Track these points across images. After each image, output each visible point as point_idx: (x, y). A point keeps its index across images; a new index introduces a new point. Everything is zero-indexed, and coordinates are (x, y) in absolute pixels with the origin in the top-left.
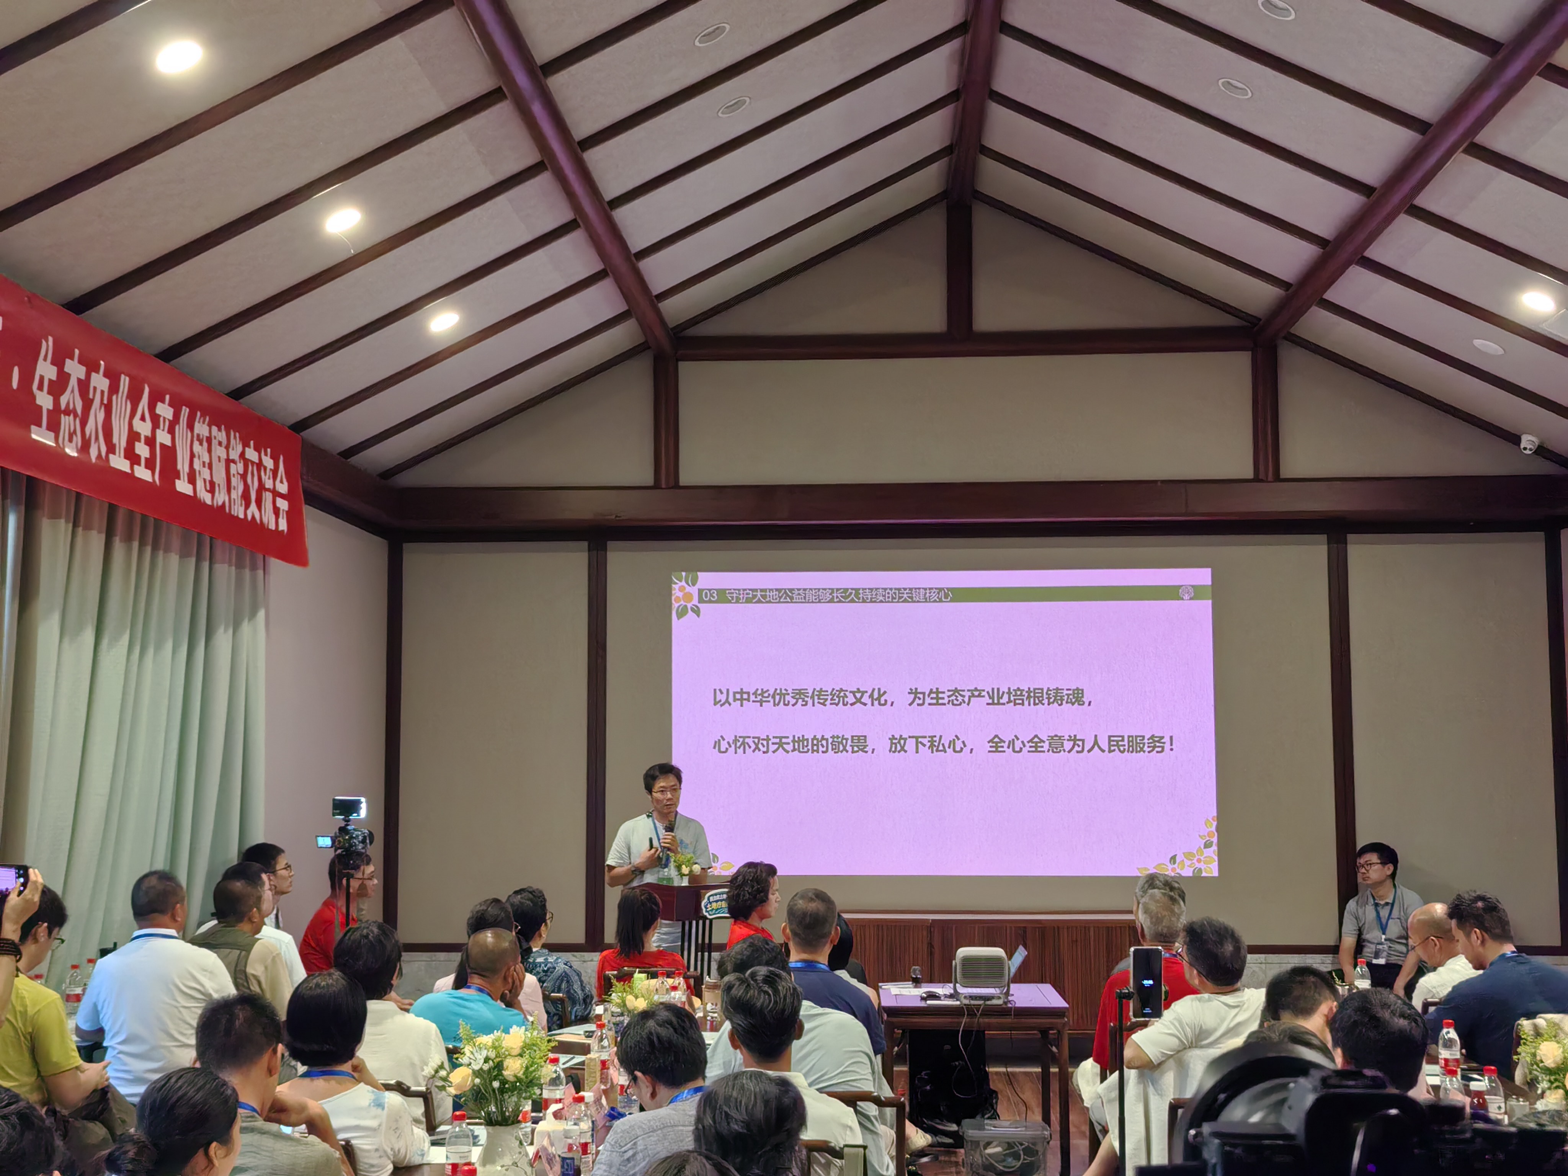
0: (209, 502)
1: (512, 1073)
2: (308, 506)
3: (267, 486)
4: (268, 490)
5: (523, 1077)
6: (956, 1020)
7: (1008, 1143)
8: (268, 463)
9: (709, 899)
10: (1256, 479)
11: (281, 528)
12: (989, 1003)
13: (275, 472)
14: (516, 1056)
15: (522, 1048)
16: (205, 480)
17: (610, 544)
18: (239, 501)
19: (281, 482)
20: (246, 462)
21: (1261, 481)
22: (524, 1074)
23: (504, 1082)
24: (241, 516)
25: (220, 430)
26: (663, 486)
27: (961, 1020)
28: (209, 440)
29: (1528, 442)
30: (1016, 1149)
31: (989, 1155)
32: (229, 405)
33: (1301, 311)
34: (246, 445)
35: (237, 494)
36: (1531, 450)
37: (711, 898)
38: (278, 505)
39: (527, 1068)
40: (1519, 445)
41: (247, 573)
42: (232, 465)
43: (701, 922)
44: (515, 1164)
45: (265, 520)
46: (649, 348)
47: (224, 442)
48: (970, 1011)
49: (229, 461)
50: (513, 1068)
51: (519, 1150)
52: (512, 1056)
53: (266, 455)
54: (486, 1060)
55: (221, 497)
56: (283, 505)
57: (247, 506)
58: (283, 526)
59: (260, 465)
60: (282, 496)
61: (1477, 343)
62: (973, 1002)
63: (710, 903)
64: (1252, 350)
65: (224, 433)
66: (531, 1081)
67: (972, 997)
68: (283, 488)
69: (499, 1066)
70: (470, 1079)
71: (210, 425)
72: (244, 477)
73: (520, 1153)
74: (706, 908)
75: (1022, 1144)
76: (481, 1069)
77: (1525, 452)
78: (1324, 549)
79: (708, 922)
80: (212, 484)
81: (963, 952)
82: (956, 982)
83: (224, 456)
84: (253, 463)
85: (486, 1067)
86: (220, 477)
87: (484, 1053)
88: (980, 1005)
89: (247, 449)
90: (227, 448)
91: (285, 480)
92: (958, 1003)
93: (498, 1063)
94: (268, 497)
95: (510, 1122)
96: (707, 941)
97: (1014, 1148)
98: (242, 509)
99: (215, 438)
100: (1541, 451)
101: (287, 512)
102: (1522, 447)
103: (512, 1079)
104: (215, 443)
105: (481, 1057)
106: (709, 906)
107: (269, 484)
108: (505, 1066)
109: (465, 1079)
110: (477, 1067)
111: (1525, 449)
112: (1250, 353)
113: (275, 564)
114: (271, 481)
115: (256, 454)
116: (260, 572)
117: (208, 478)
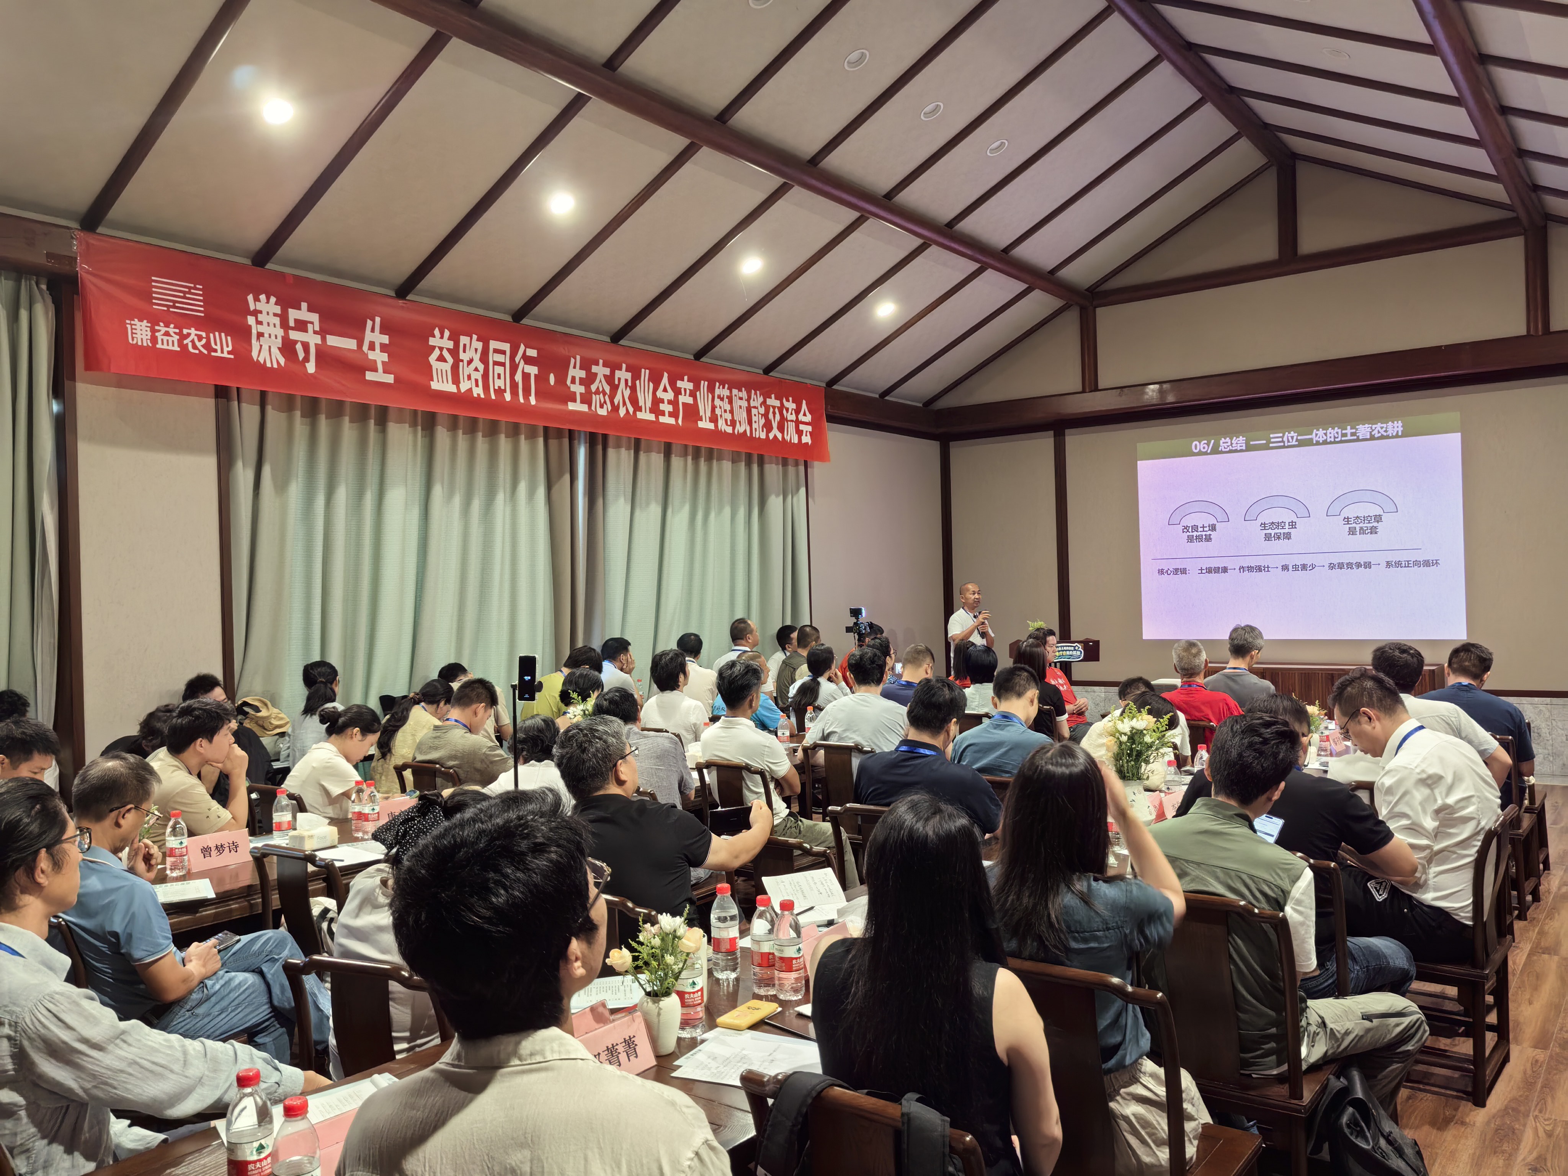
0: (730, 432)
2: (832, 426)
4: (791, 421)
8: (791, 405)
10: (1528, 335)
11: (806, 442)
13: (798, 410)
16: (726, 420)
17: (1067, 431)
18: (760, 429)
19: (805, 415)
20: (768, 407)
21: (1533, 336)
24: (763, 437)
25: (744, 391)
26: (1087, 391)
28: (730, 397)
35: (758, 425)
38: (801, 429)
42: (753, 409)
45: (787, 438)
47: (745, 398)
49: (750, 408)
53: (789, 401)
55: (742, 428)
56: (806, 428)
57: (769, 432)
58: (807, 439)
59: (782, 408)
60: (806, 423)
64: (1523, 234)
68: (808, 419)
71: (730, 389)
72: (765, 415)
80: (734, 422)
83: (745, 405)
84: (775, 407)
86: (741, 417)
89: (768, 399)
90: (748, 400)
91: (807, 413)
94: (790, 425)
98: (763, 434)
99: (736, 395)
101: (810, 432)
104: (735, 398)
107: (791, 418)
114: (794, 416)
115: (779, 402)
117: (729, 419)
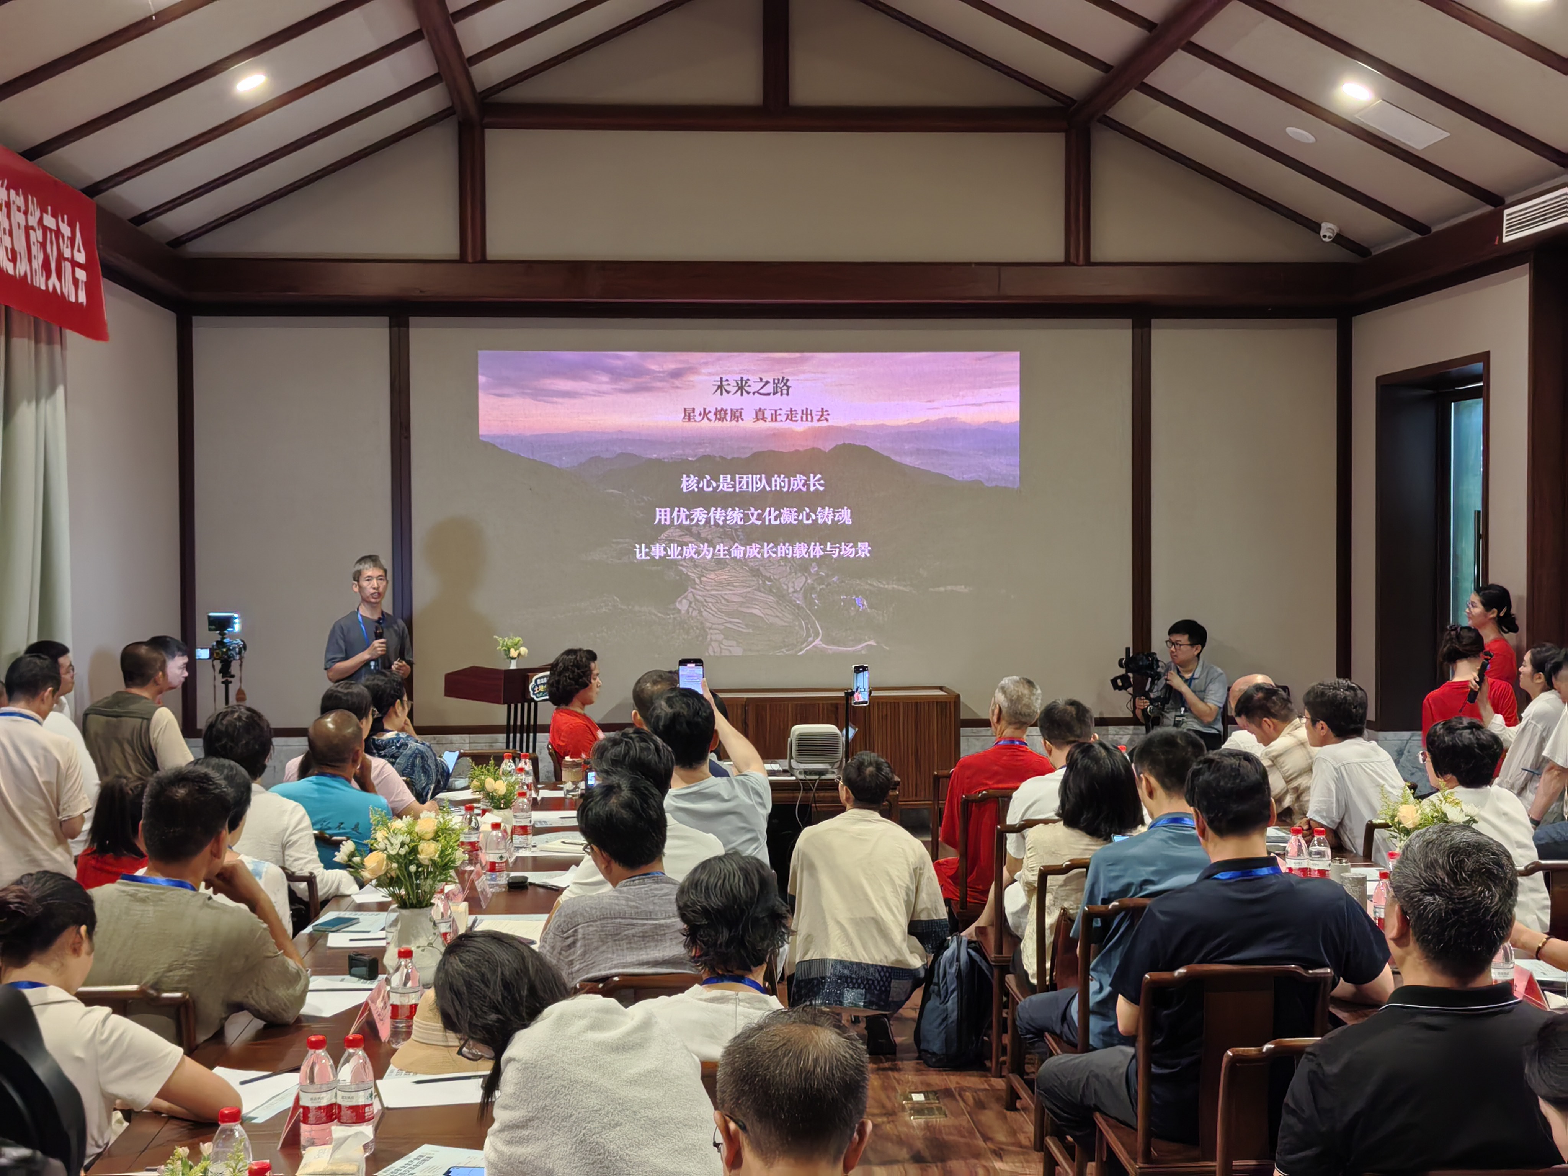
0: (11, 271)
1: (428, 857)
2: (105, 280)
3: (66, 256)
4: (67, 259)
5: (439, 860)
6: (791, 795)
8: (66, 230)
9: (536, 681)
10: (1067, 263)
11: (80, 300)
12: (823, 777)
13: (72, 240)
14: (430, 840)
15: (436, 832)
16: (6, 248)
17: (412, 320)
18: (39, 271)
19: (79, 251)
20: (45, 229)
21: (1073, 265)
22: (440, 857)
23: (419, 865)
24: (43, 287)
25: (18, 194)
26: (470, 260)
27: (796, 795)
28: (8, 205)
29: (1328, 230)
32: (24, 165)
33: (1121, 93)
34: (43, 211)
35: (37, 263)
36: (1329, 237)
37: (539, 682)
38: (77, 275)
39: (442, 852)
40: (1319, 233)
41: (44, 347)
42: (31, 232)
43: (526, 705)
44: (430, 944)
45: (65, 292)
46: (454, 113)
47: (23, 208)
48: (806, 786)
49: (28, 229)
50: (428, 851)
51: (433, 931)
52: (427, 840)
53: (63, 221)
54: (402, 845)
55: (23, 268)
56: (81, 275)
57: (48, 277)
58: (82, 298)
59: (58, 232)
60: (80, 266)
61: (1289, 130)
62: (808, 777)
63: (538, 686)
64: (1065, 131)
65: (22, 198)
66: (446, 864)
67: (806, 772)
68: (81, 258)
69: (414, 851)
70: (385, 863)
71: (8, 189)
72: (43, 245)
73: (435, 934)
74: (534, 691)
76: (398, 854)
77: (1324, 239)
78: (1129, 333)
79: (533, 704)
80: (13, 251)
81: (798, 729)
82: (791, 758)
83: (23, 224)
84: (51, 230)
85: (403, 851)
86: (21, 246)
87: (401, 838)
88: (815, 780)
89: (45, 215)
90: (26, 213)
91: (82, 249)
92: (794, 778)
93: (413, 847)
94: (67, 266)
95: (424, 904)
96: (532, 722)
98: (43, 280)
99: (14, 202)
100: (1340, 239)
101: (86, 283)
102: (1322, 233)
103: (426, 862)
104: (14, 208)
105: (397, 842)
106: (536, 688)
107: (67, 253)
108: (420, 849)
109: (379, 863)
110: (393, 853)
111: (1325, 236)
112: (1063, 135)
113: (72, 337)
114: (69, 250)
115: (53, 220)
116: (58, 347)
117: (9, 246)
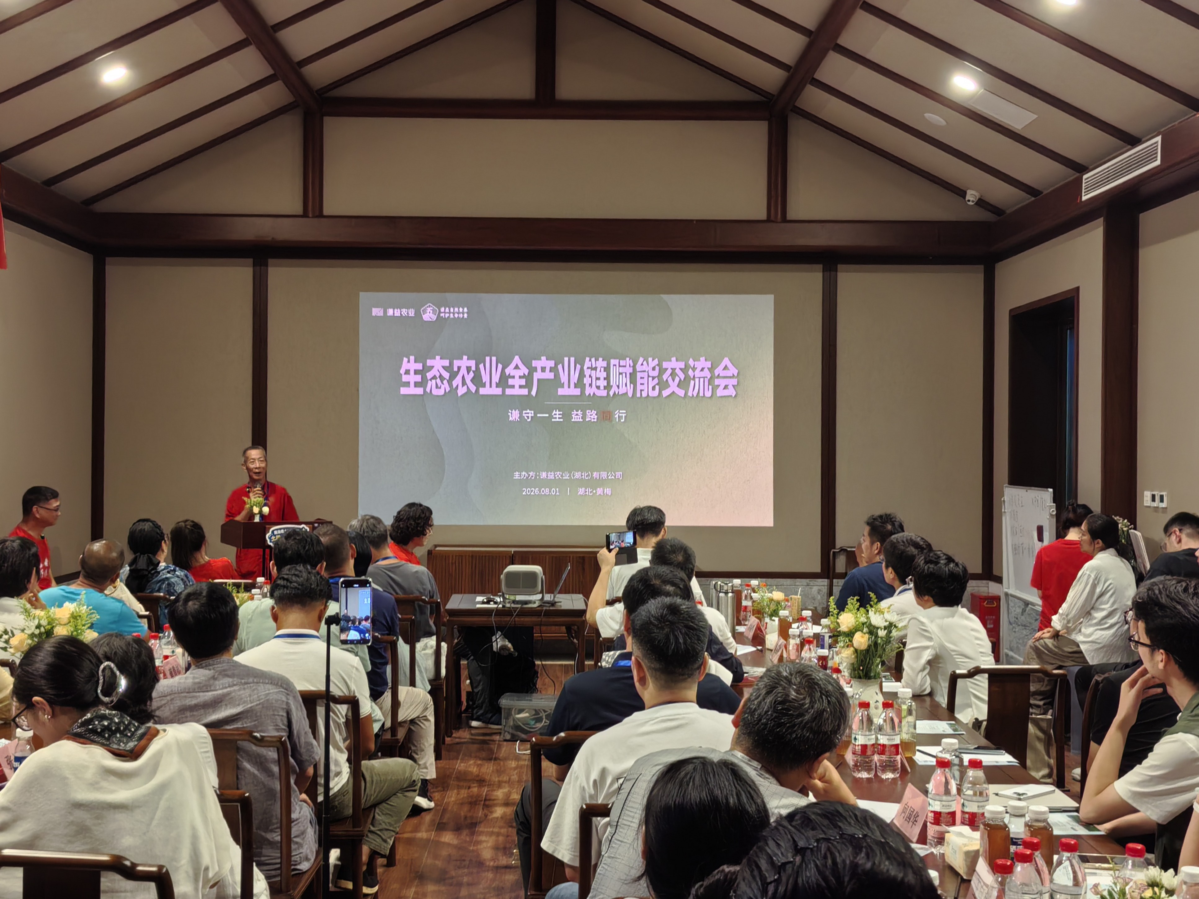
7: (536, 710)
10: (769, 220)
14: (65, 625)
15: (69, 619)
17: (270, 261)
21: (773, 221)
26: (310, 215)
29: (972, 196)
30: (541, 715)
31: (519, 719)
33: (800, 89)
36: (973, 201)
40: (964, 197)
46: (298, 105)
52: (61, 625)
54: (39, 627)
61: (927, 116)
64: (768, 119)
70: (26, 641)
75: (545, 711)
76: (34, 633)
77: (969, 203)
78: (820, 275)
81: (509, 569)
85: (38, 632)
87: (37, 622)
88: (517, 608)
93: (49, 629)
97: (539, 714)
100: (981, 203)
102: (967, 199)
105: (34, 625)
109: (21, 642)
111: (969, 201)
112: (767, 122)
